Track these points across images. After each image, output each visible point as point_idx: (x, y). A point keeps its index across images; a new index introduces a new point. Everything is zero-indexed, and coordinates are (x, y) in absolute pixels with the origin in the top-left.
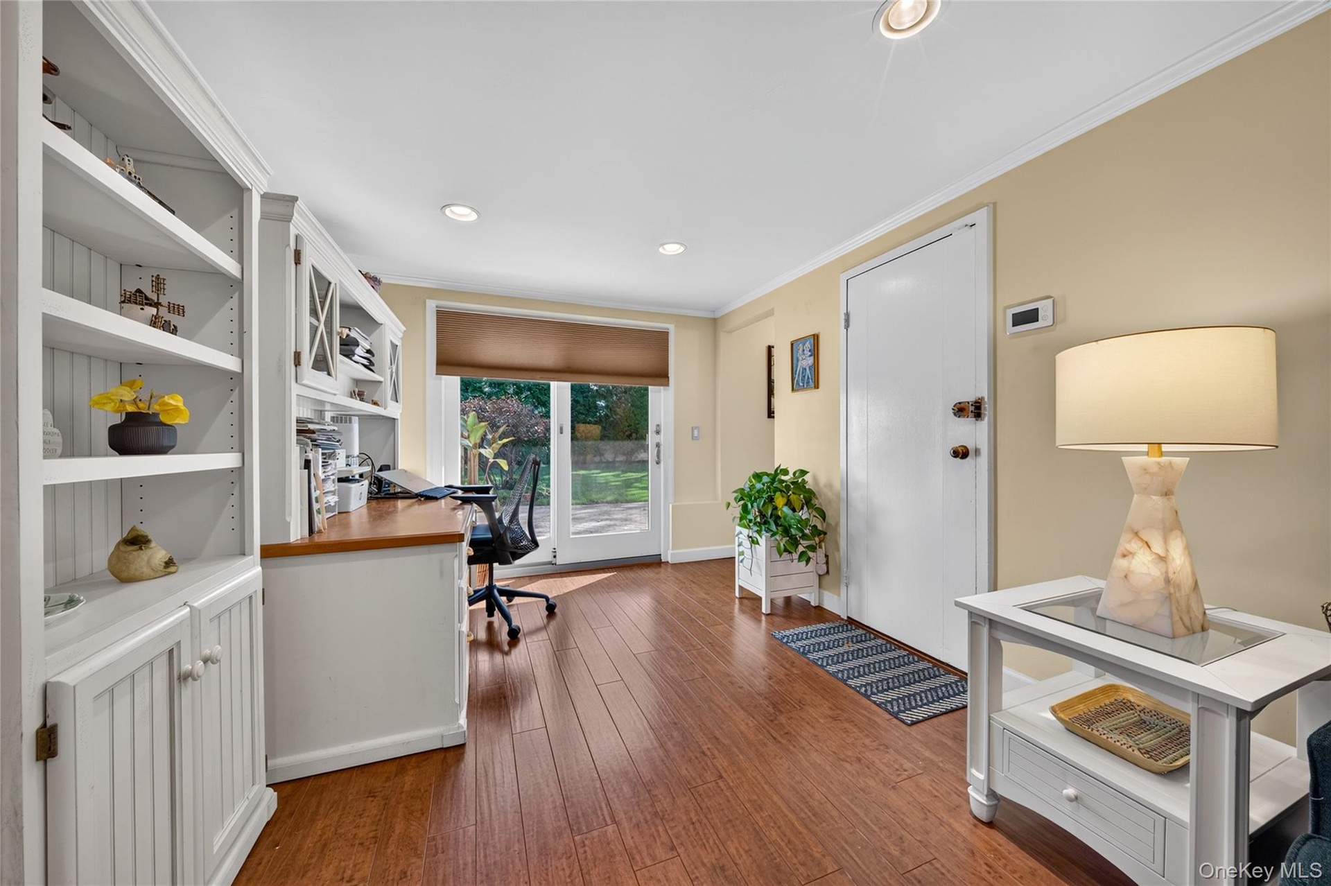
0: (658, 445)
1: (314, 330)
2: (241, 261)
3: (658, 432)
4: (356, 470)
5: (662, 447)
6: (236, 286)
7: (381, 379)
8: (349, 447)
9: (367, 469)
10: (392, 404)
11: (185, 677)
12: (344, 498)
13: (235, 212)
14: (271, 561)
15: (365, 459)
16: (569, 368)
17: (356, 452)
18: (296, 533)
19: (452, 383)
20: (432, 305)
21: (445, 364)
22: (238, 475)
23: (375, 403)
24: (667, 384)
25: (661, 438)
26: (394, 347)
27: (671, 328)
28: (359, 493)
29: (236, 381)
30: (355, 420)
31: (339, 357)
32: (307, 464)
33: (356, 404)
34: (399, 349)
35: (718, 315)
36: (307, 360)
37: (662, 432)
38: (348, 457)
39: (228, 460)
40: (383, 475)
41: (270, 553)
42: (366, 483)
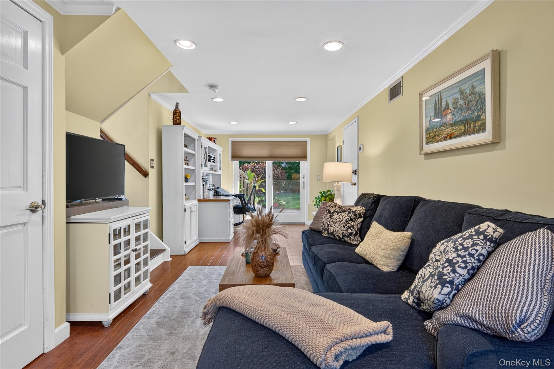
0: (304, 183)
1: (204, 158)
2: (195, 151)
3: (304, 178)
4: (211, 188)
5: (305, 183)
6: (194, 155)
7: (217, 164)
8: (210, 182)
9: (213, 188)
10: (219, 171)
11: (192, 211)
12: (209, 194)
13: (194, 143)
14: (200, 202)
15: (213, 185)
16: (271, 156)
17: (211, 184)
18: (202, 198)
19: (237, 163)
20: (230, 140)
21: (234, 157)
22: (195, 186)
23: (215, 171)
24: (306, 160)
25: (305, 180)
26: (220, 154)
27: (308, 140)
28: (212, 193)
29: (194, 170)
30: (211, 175)
31: (208, 162)
32: (203, 185)
33: (211, 172)
34: (221, 155)
35: (327, 134)
36: (203, 165)
37: (305, 178)
38: (209, 185)
39: (194, 184)
40: (218, 190)
41: (199, 201)
42: (213, 191)
